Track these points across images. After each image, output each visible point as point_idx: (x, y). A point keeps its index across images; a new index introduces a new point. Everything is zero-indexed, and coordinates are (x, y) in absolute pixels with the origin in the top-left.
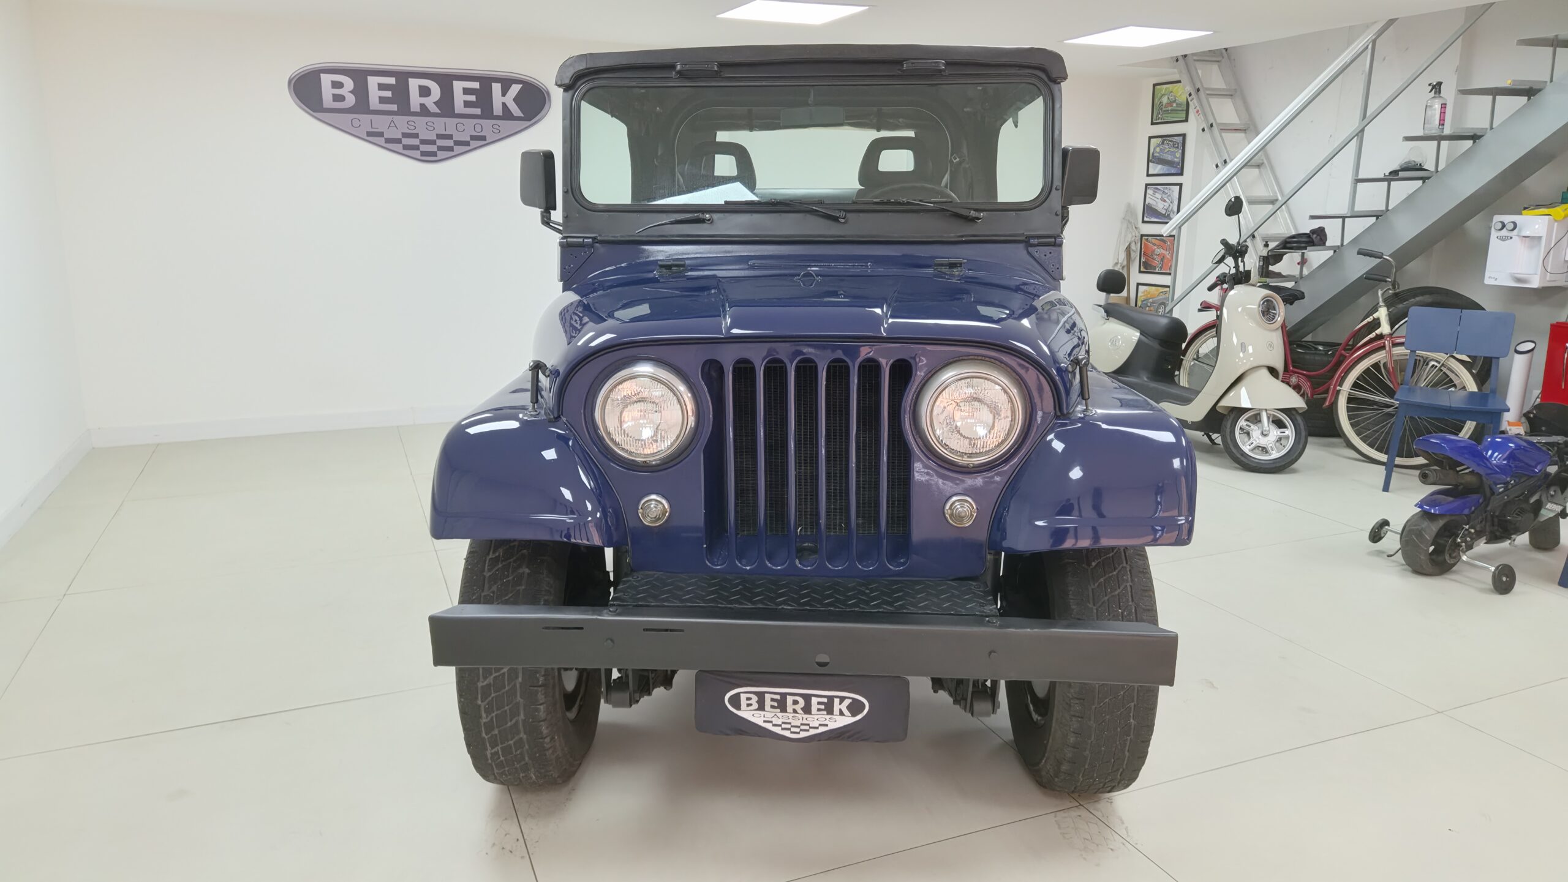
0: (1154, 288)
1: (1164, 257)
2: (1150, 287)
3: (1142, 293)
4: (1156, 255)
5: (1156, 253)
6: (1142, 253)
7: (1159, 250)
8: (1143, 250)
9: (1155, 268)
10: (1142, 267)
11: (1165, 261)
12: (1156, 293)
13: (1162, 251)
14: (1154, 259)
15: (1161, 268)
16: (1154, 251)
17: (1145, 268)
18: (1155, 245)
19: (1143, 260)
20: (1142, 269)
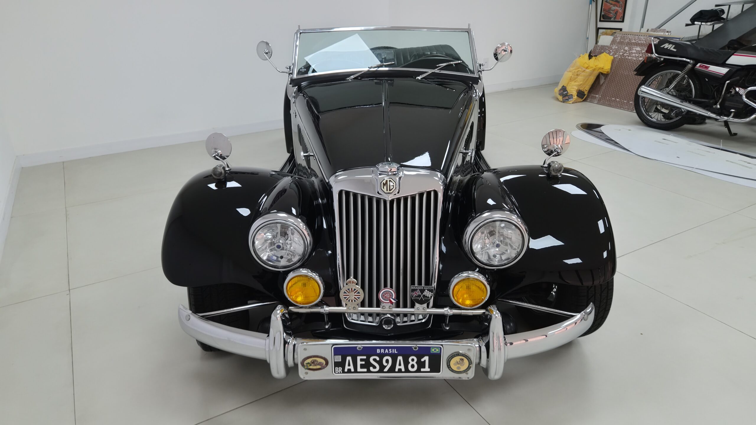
0: (609, 30)
1: (617, 11)
2: (607, 30)
3: (601, 33)
4: (612, 10)
5: (612, 9)
6: (603, 9)
7: (614, 7)
8: (603, 8)
9: (611, 18)
10: (602, 18)
11: (618, 14)
12: (611, 33)
13: (616, 8)
14: (610, 13)
15: (615, 18)
16: (611, 8)
17: (603, 19)
18: (611, 4)
19: (602, 13)
20: (602, 19)
